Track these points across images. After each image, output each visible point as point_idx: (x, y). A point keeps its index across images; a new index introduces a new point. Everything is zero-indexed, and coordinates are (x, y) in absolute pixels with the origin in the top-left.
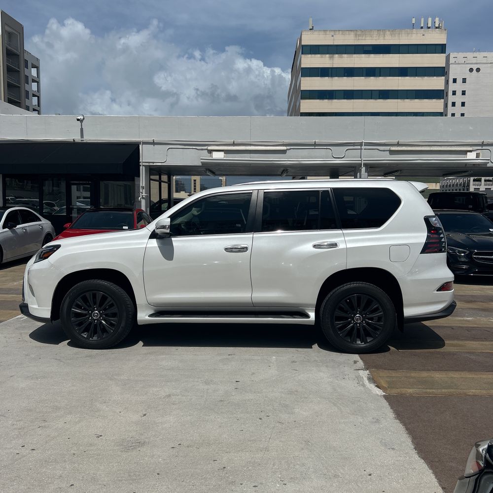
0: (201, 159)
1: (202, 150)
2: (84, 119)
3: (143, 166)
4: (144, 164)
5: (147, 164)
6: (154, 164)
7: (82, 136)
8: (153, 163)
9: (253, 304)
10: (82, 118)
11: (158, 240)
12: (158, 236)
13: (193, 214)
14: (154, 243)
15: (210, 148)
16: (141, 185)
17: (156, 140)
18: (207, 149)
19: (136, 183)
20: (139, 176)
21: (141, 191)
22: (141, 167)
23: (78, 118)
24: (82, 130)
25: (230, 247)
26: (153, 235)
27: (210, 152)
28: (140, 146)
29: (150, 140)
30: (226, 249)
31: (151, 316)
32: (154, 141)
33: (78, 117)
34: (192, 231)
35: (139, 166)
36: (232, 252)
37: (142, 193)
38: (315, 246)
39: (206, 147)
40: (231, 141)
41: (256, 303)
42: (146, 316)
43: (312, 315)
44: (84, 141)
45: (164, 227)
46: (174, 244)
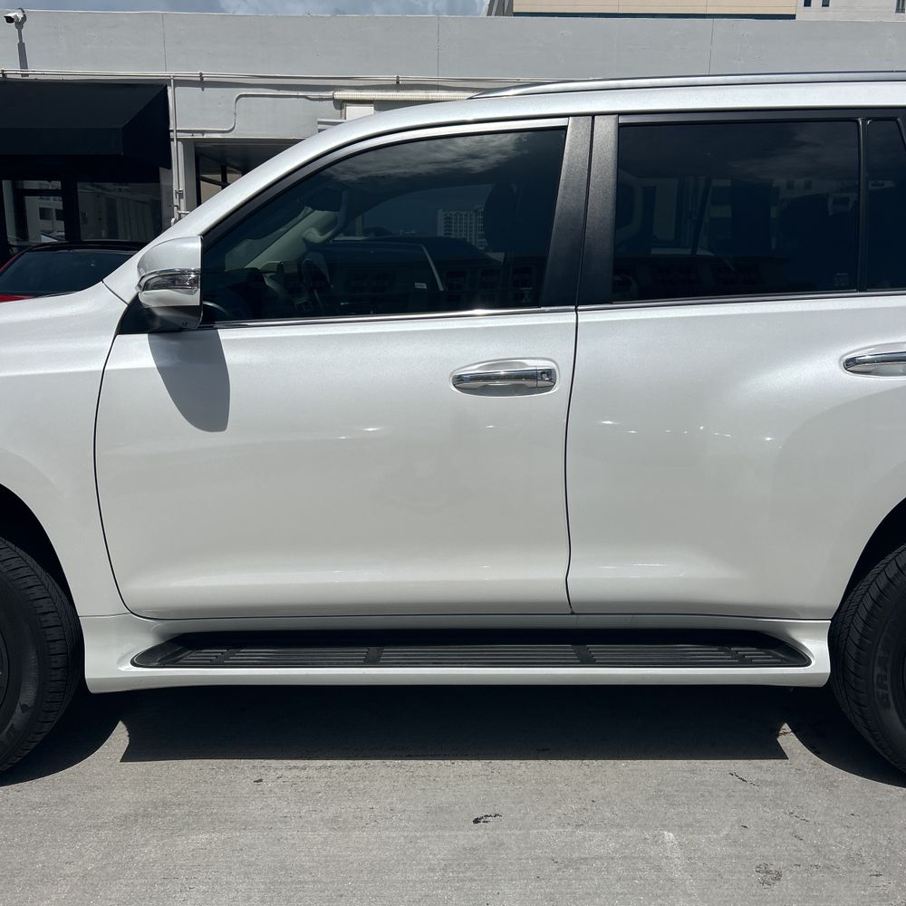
0: (319, 123)
1: (321, 99)
2: (24, 18)
3: (178, 140)
4: (181, 135)
5: (189, 136)
6: (206, 136)
7: (23, 63)
8: (203, 132)
9: (571, 607)
10: (20, 16)
11: (158, 339)
12: (157, 325)
13: (305, 240)
14: (139, 352)
15: (339, 95)
16: (175, 188)
17: (209, 74)
18: (333, 99)
19: (164, 183)
20: (169, 166)
21: (176, 202)
22: (173, 144)
23: (9, 15)
24: (22, 47)
25: (474, 370)
26: (135, 320)
27: (341, 104)
28: (170, 91)
29: (192, 73)
30: (459, 381)
31: (143, 660)
32: (202, 78)
33: (9, 12)
34: (304, 300)
35: (169, 140)
36: (484, 391)
37: (179, 208)
38: (851, 364)
39: (330, 94)
40: (390, 78)
41: (584, 604)
42: (121, 661)
43: (818, 650)
44: (30, 77)
45: (173, 279)
46: (231, 357)
